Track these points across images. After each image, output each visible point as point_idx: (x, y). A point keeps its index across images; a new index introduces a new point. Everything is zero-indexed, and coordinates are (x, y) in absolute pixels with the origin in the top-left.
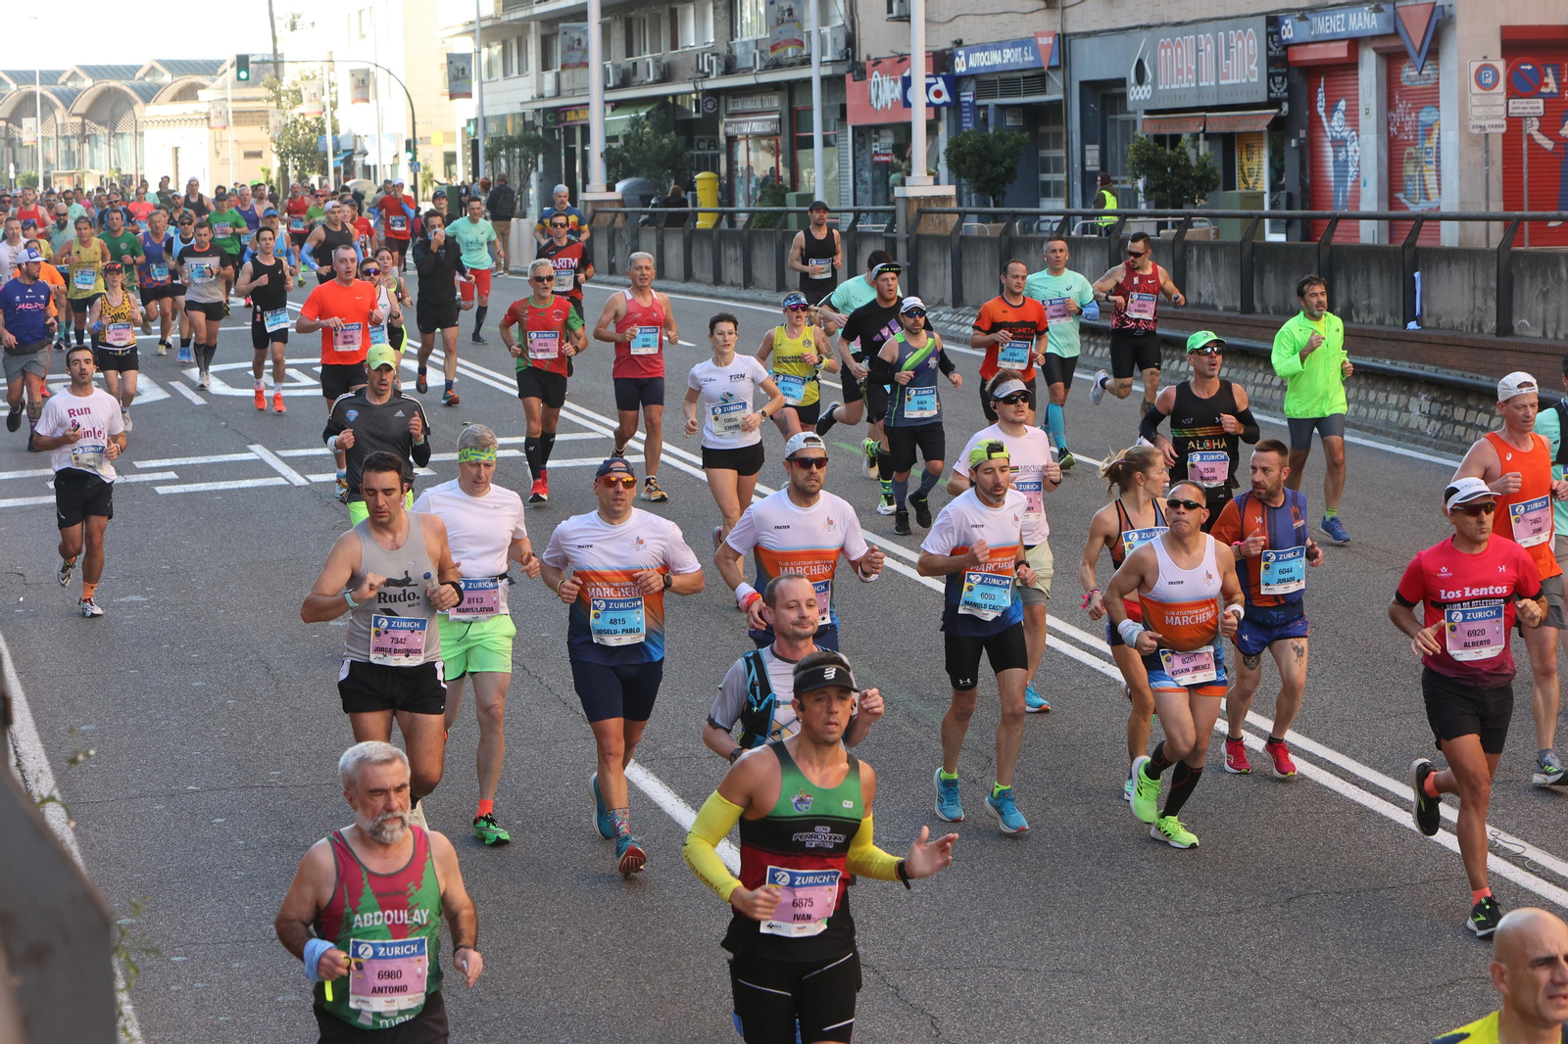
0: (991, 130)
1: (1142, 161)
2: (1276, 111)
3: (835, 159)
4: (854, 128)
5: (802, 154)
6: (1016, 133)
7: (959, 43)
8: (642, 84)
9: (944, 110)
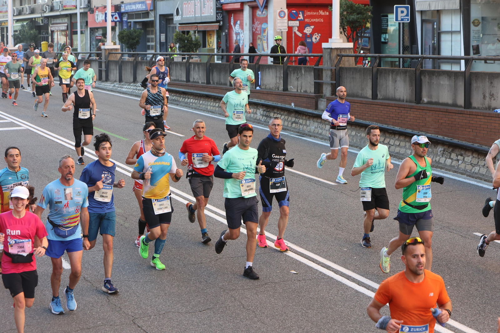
0: (132, 29)
1: (177, 38)
2: (218, 24)
3: (84, 38)
4: (90, 28)
5: (74, 36)
6: (139, 30)
7: (122, 2)
8: (25, 14)
9: (118, 23)
